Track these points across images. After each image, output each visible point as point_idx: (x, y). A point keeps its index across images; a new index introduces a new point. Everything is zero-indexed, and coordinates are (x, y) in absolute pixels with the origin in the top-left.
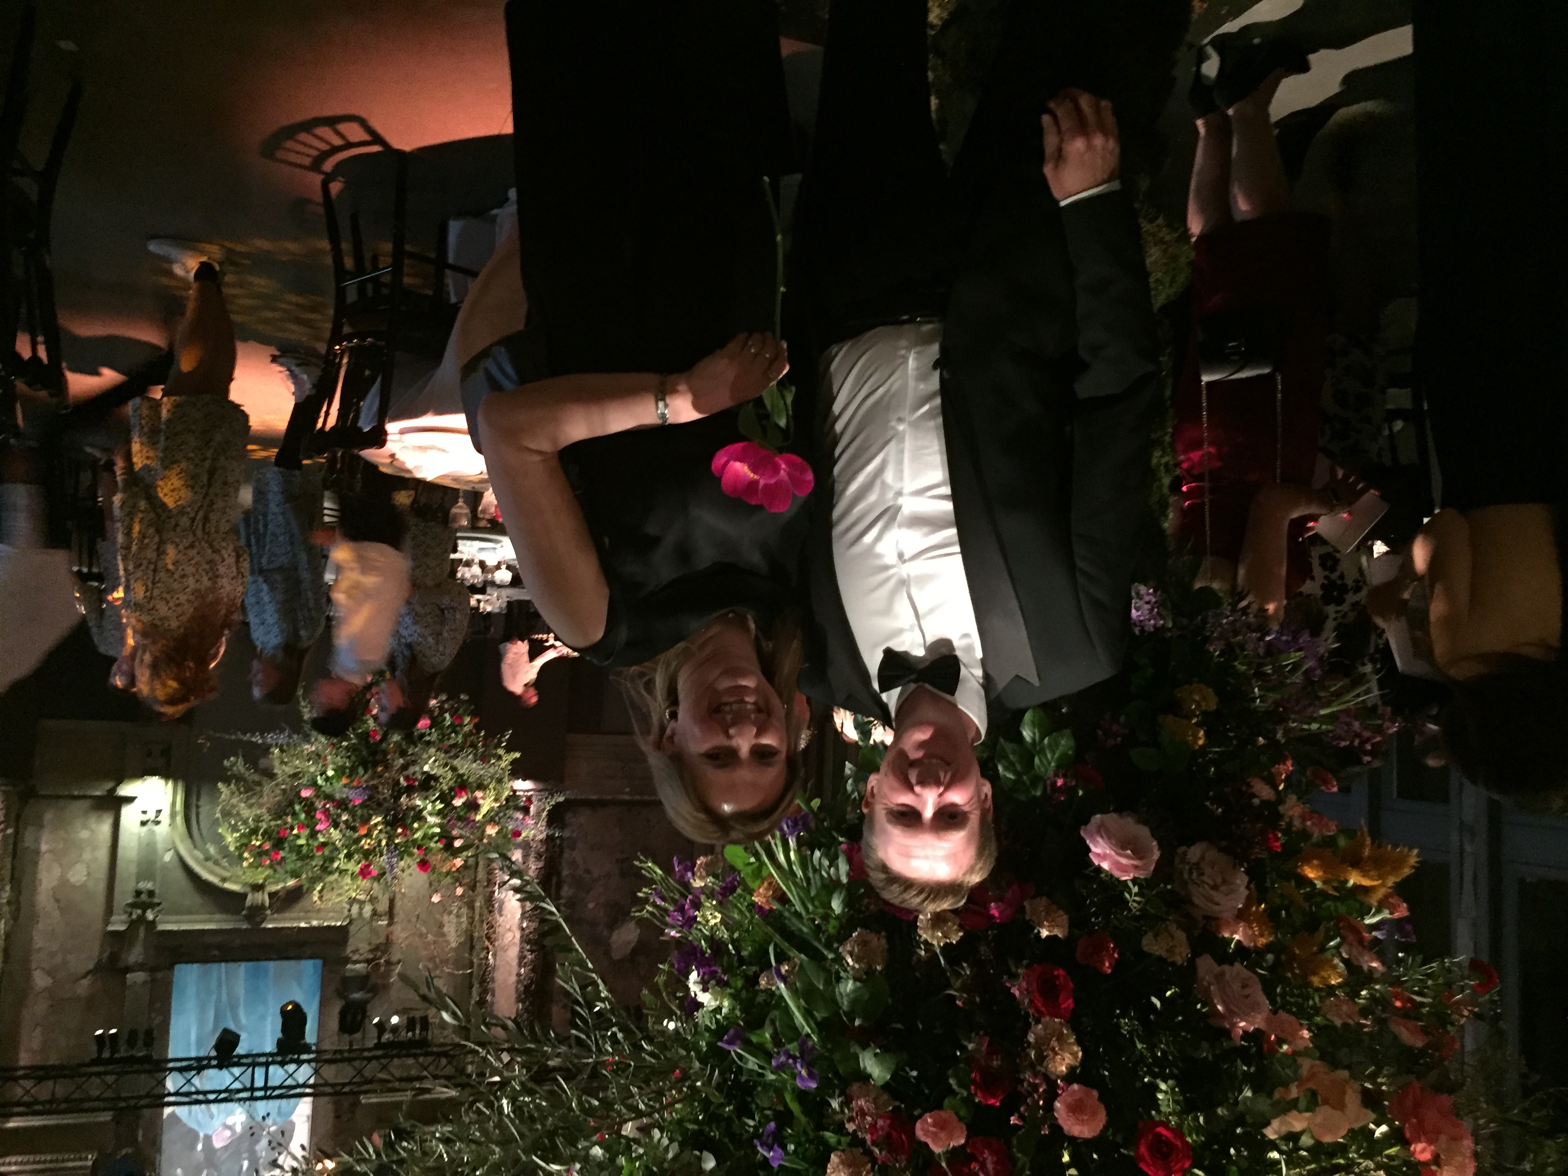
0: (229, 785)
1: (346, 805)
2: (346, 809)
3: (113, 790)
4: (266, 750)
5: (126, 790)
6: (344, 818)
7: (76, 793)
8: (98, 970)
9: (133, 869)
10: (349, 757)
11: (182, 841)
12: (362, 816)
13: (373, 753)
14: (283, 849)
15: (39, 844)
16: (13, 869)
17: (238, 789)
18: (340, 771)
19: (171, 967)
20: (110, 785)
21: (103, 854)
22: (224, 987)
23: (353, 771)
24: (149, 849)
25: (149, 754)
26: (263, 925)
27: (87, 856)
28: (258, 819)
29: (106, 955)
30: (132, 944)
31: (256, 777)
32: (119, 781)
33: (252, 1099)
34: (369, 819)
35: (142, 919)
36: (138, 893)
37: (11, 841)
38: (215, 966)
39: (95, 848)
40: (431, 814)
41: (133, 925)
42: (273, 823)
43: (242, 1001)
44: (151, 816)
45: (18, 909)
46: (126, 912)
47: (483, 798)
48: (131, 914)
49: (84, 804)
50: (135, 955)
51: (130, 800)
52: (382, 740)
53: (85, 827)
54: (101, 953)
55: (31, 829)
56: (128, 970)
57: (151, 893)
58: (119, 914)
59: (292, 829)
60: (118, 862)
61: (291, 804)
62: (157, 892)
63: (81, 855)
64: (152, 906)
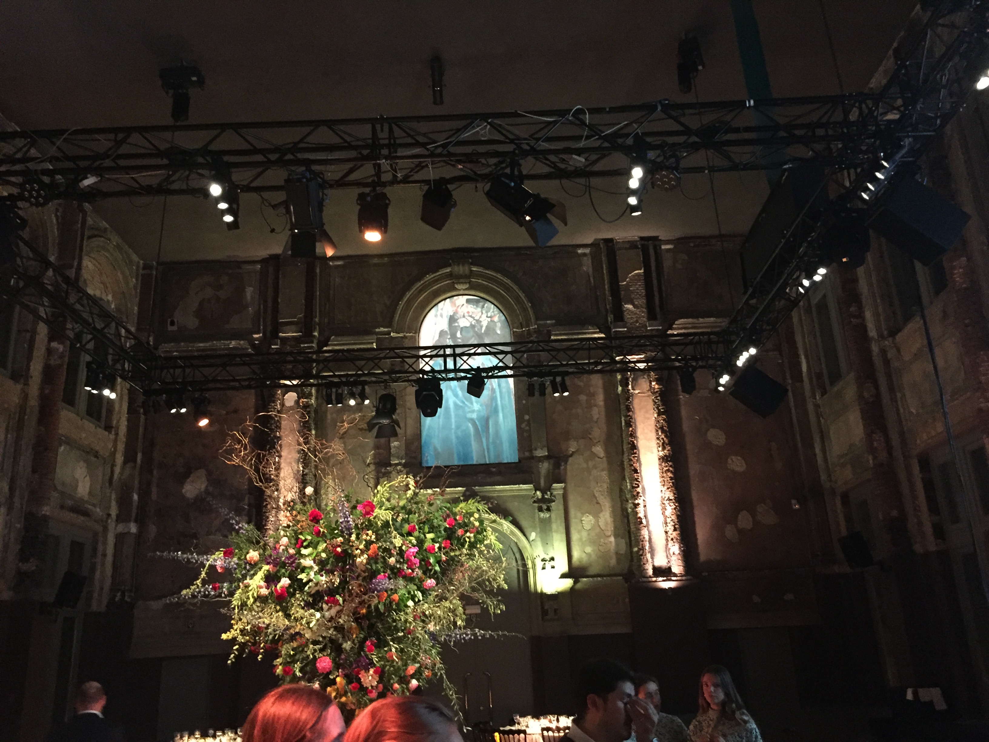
0: (498, 586)
1: (393, 573)
2: (392, 568)
3: (575, 583)
4: (470, 622)
5: (568, 583)
6: (392, 560)
7: (599, 579)
8: (566, 458)
9: (554, 526)
10: (394, 621)
11: (526, 548)
12: (376, 563)
13: (372, 626)
14: (446, 529)
15: (616, 541)
16: (629, 525)
17: (490, 582)
18: (401, 607)
19: (520, 461)
20: (579, 586)
21: (575, 537)
22: (485, 447)
23: (389, 606)
24: (546, 541)
25: (556, 610)
26: (465, 489)
27: (584, 534)
28: (471, 556)
29: (562, 468)
30: (547, 476)
31: (476, 595)
32: (572, 589)
33: (453, 347)
34: (369, 559)
35: (544, 492)
36: (548, 509)
37: (633, 543)
38: (492, 461)
39: (581, 539)
40: (311, 568)
41: (549, 488)
42: (457, 553)
43: (472, 438)
44: (548, 565)
45: (620, 497)
46: (555, 496)
47: (261, 587)
48: (551, 494)
49: (593, 570)
50: (544, 467)
51: (564, 576)
52: (365, 640)
53: (589, 555)
54: (565, 469)
55: (623, 552)
56: (548, 458)
57: (540, 510)
58: (558, 494)
59: (440, 548)
60: (564, 531)
61: (444, 572)
62: (537, 511)
63: (589, 535)
64: (538, 501)
